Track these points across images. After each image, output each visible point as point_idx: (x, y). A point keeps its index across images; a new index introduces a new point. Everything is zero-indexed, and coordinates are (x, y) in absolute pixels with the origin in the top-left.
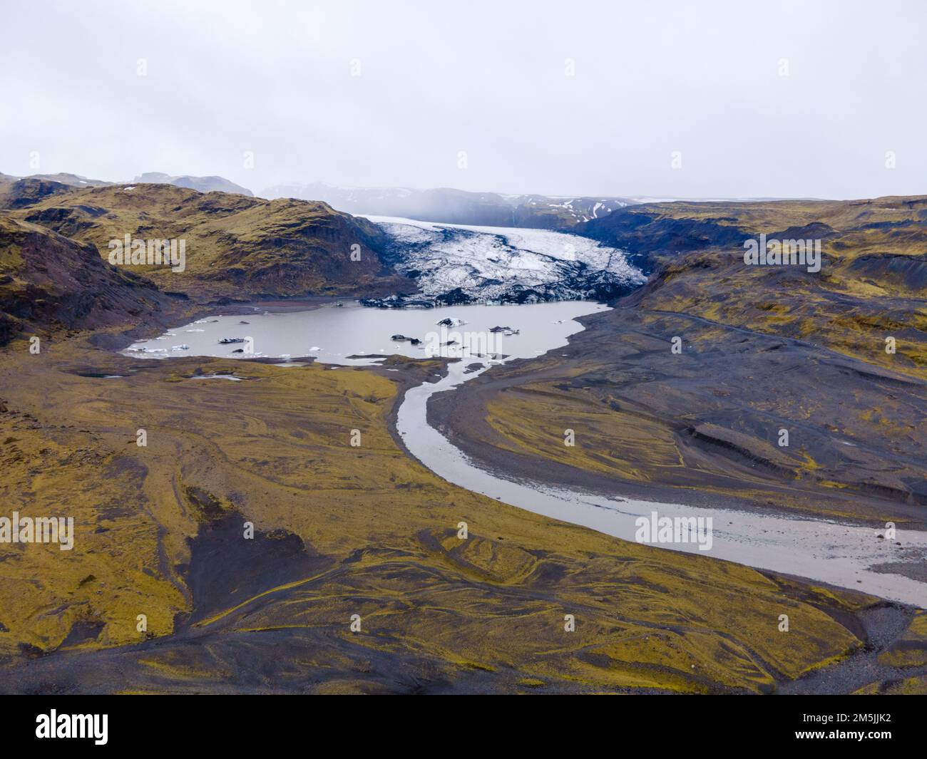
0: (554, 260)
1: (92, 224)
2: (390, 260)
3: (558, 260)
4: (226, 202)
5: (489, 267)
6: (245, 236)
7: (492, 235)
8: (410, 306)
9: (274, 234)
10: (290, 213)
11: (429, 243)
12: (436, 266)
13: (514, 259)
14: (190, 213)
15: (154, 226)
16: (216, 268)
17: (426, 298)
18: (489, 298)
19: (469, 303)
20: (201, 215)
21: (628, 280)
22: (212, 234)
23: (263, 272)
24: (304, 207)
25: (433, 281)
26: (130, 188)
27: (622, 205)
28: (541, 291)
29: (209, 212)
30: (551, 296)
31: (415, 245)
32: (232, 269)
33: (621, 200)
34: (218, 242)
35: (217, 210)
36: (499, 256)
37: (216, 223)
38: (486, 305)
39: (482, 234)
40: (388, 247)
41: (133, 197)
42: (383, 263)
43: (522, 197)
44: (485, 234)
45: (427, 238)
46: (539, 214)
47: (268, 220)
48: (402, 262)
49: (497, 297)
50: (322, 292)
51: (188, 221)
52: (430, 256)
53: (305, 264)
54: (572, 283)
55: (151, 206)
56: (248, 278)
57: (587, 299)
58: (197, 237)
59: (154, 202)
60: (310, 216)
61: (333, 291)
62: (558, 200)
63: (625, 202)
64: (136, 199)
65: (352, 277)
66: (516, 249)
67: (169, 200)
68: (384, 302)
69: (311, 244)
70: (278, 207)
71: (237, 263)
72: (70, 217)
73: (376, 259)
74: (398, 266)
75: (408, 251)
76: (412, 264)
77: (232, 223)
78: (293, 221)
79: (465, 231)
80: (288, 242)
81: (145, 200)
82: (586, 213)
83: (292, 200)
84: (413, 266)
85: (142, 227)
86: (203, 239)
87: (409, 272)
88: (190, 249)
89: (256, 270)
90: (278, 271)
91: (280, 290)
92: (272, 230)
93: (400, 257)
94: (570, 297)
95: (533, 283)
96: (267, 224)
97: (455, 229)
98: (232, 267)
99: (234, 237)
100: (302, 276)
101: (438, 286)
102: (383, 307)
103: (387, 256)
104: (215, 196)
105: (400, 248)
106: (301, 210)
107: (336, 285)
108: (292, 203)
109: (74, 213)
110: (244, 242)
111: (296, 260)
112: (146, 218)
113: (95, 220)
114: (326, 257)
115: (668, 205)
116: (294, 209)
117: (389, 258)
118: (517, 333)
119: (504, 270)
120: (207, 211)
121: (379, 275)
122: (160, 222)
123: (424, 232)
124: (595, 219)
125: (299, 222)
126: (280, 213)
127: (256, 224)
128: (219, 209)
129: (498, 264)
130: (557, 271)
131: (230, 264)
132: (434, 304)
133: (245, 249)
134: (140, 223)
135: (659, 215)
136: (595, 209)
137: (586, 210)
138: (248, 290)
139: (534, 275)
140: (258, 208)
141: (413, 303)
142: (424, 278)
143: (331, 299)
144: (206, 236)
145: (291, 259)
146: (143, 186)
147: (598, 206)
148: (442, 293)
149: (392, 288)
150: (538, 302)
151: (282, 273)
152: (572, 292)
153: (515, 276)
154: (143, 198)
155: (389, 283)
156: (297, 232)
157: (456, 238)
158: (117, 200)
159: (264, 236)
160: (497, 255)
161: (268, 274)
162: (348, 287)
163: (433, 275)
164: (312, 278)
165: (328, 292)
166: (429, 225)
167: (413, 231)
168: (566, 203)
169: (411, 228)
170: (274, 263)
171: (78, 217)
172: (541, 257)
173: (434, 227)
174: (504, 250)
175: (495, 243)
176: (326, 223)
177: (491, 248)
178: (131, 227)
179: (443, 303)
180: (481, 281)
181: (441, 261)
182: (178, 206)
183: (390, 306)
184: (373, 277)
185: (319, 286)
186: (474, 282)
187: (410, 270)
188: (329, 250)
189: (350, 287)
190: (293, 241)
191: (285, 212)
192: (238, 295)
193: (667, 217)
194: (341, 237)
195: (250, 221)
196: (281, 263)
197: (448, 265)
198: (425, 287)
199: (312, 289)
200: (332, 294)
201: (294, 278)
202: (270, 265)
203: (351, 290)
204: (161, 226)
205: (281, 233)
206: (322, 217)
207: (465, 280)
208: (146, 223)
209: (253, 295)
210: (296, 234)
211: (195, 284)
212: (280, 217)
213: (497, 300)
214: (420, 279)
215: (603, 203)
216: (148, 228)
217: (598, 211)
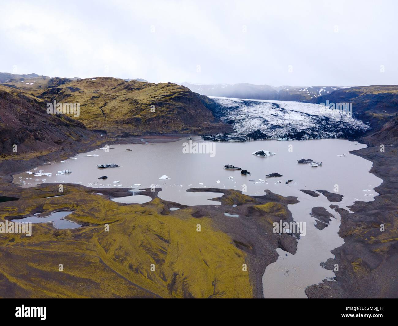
0: (309, 115)
1: (70, 95)
2: (218, 115)
3: (312, 115)
4: (137, 85)
5: (273, 118)
6: (143, 101)
7: (270, 103)
8: (232, 140)
9: (158, 100)
10: (167, 89)
11: (238, 107)
12: (243, 118)
13: (285, 114)
14: (119, 90)
15: (100, 96)
16: (126, 117)
17: (241, 136)
18: (279, 136)
19: (267, 139)
20: (124, 91)
21: (359, 127)
22: (127, 100)
23: (151, 120)
24: (175, 86)
25: (242, 126)
26: (94, 79)
27: (335, 89)
28: (309, 132)
29: (128, 90)
30: (316, 135)
31: (231, 108)
32: (134, 118)
33: (334, 87)
34: (129, 104)
35: (132, 89)
36: (277, 113)
37: (130, 95)
38: (278, 140)
39: (264, 103)
40: (217, 109)
41: (94, 83)
42: (214, 117)
43: (281, 87)
44: (266, 103)
45: (236, 105)
46: (291, 94)
47: (156, 93)
48: (224, 116)
49: (283, 136)
50: (182, 131)
51: (117, 94)
52: (239, 113)
53: (174, 116)
54: (325, 128)
55: (102, 88)
56: (143, 123)
57: (338, 137)
58: (119, 101)
59: (104, 85)
60: (178, 91)
61: (188, 130)
62: (299, 88)
63: (336, 88)
64: (96, 84)
65: (198, 123)
66: (285, 110)
67: (111, 85)
68: (216, 137)
69: (177, 106)
70: (162, 86)
71: (137, 115)
72: (61, 91)
73: (211, 114)
74: (223, 118)
75: (227, 111)
76: (230, 117)
77: (138, 94)
78: (169, 94)
79: (255, 101)
80: (166, 104)
81: (100, 85)
82: (316, 93)
83: (169, 83)
84: (230, 118)
85: (94, 96)
86: (122, 102)
87: (228, 121)
88: (115, 107)
89: (147, 119)
90: (159, 119)
91: (159, 130)
92: (157, 97)
93: (223, 114)
94: (327, 136)
95: (302, 128)
96: (155, 95)
97: (250, 101)
98: (135, 117)
99: (137, 101)
100: (172, 122)
101: (245, 128)
102: (215, 140)
103: (217, 113)
104: (133, 82)
105: (223, 109)
106: (173, 88)
107: (190, 128)
108: (169, 84)
109: (63, 90)
110: (142, 104)
111: (169, 114)
112: (97, 92)
113: (72, 94)
114: (185, 112)
115: (367, 88)
116: (170, 87)
117: (218, 114)
118: (321, 165)
119: (282, 120)
120: (127, 89)
121: (212, 122)
122: (104, 94)
123: (234, 102)
124: (320, 96)
125: (172, 94)
126: (162, 90)
127: (150, 95)
128: (133, 88)
129: (278, 117)
130: (313, 121)
131: (134, 115)
132: (246, 139)
133: (142, 108)
134: (94, 95)
135: (362, 92)
136: (320, 91)
137: (315, 92)
138: (143, 129)
139: (301, 123)
140: (152, 87)
141: (233, 138)
142: (237, 124)
143: (186, 135)
144: (124, 101)
145: (166, 113)
146: (100, 78)
147: (322, 90)
148: (249, 132)
149: (220, 129)
150: (309, 139)
151: (161, 120)
152: (328, 133)
153: (290, 124)
154: (99, 84)
155: (218, 126)
156: (171, 99)
157: (252, 105)
158: (87, 85)
159: (153, 101)
160: (276, 113)
161: (154, 121)
162: (196, 128)
163: (242, 123)
164: (177, 124)
165: (185, 131)
166: (237, 100)
167: (229, 102)
168: (305, 89)
169: (228, 101)
170: (157, 115)
171: (64, 92)
172: (301, 114)
173: (239, 100)
174: (278, 110)
175: (273, 107)
176: (186, 95)
177: (271, 109)
178: (89, 96)
179: (251, 139)
180: (270, 126)
181: (245, 115)
182: (114, 87)
183: (219, 140)
184: (209, 123)
185: (181, 128)
186: (266, 127)
187: (229, 120)
188: (187, 109)
189: (197, 129)
190: (168, 104)
191: (165, 89)
192: (135, 132)
193: (368, 93)
194: (193, 102)
195: (147, 93)
196: (161, 115)
197: (249, 117)
198: (237, 129)
199: (177, 129)
200: (187, 132)
201: (168, 123)
202: (155, 116)
203: (197, 130)
204: (104, 96)
205: (162, 99)
206: (184, 92)
207: (260, 126)
208: (96, 95)
209: (144, 132)
210: (170, 100)
211: (113, 125)
212: (163, 92)
213: (284, 137)
214: (235, 125)
215: (325, 89)
216: (97, 97)
217: (322, 92)
